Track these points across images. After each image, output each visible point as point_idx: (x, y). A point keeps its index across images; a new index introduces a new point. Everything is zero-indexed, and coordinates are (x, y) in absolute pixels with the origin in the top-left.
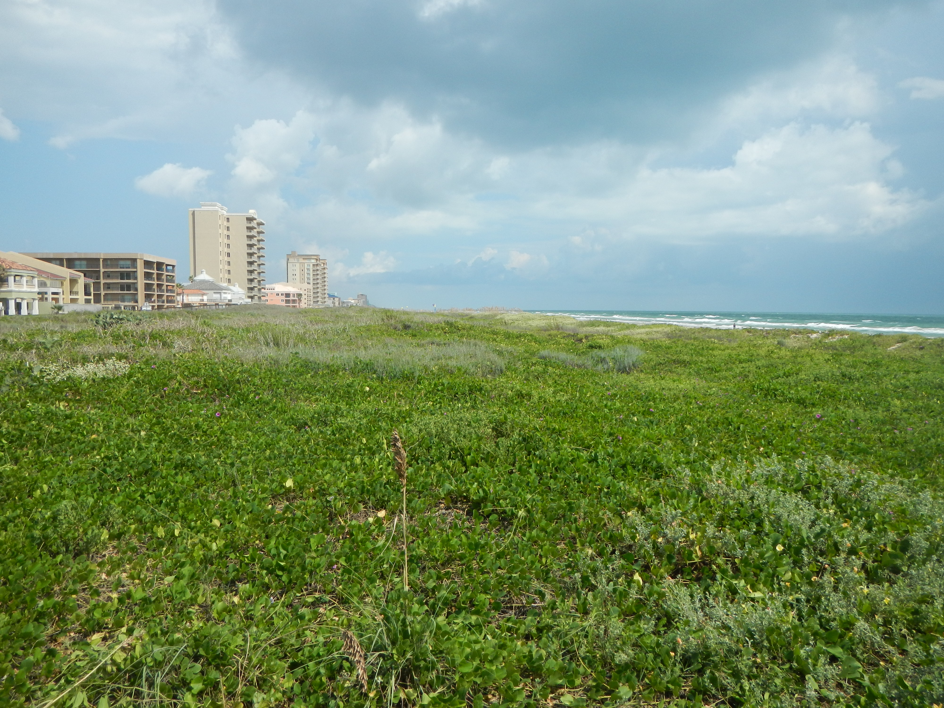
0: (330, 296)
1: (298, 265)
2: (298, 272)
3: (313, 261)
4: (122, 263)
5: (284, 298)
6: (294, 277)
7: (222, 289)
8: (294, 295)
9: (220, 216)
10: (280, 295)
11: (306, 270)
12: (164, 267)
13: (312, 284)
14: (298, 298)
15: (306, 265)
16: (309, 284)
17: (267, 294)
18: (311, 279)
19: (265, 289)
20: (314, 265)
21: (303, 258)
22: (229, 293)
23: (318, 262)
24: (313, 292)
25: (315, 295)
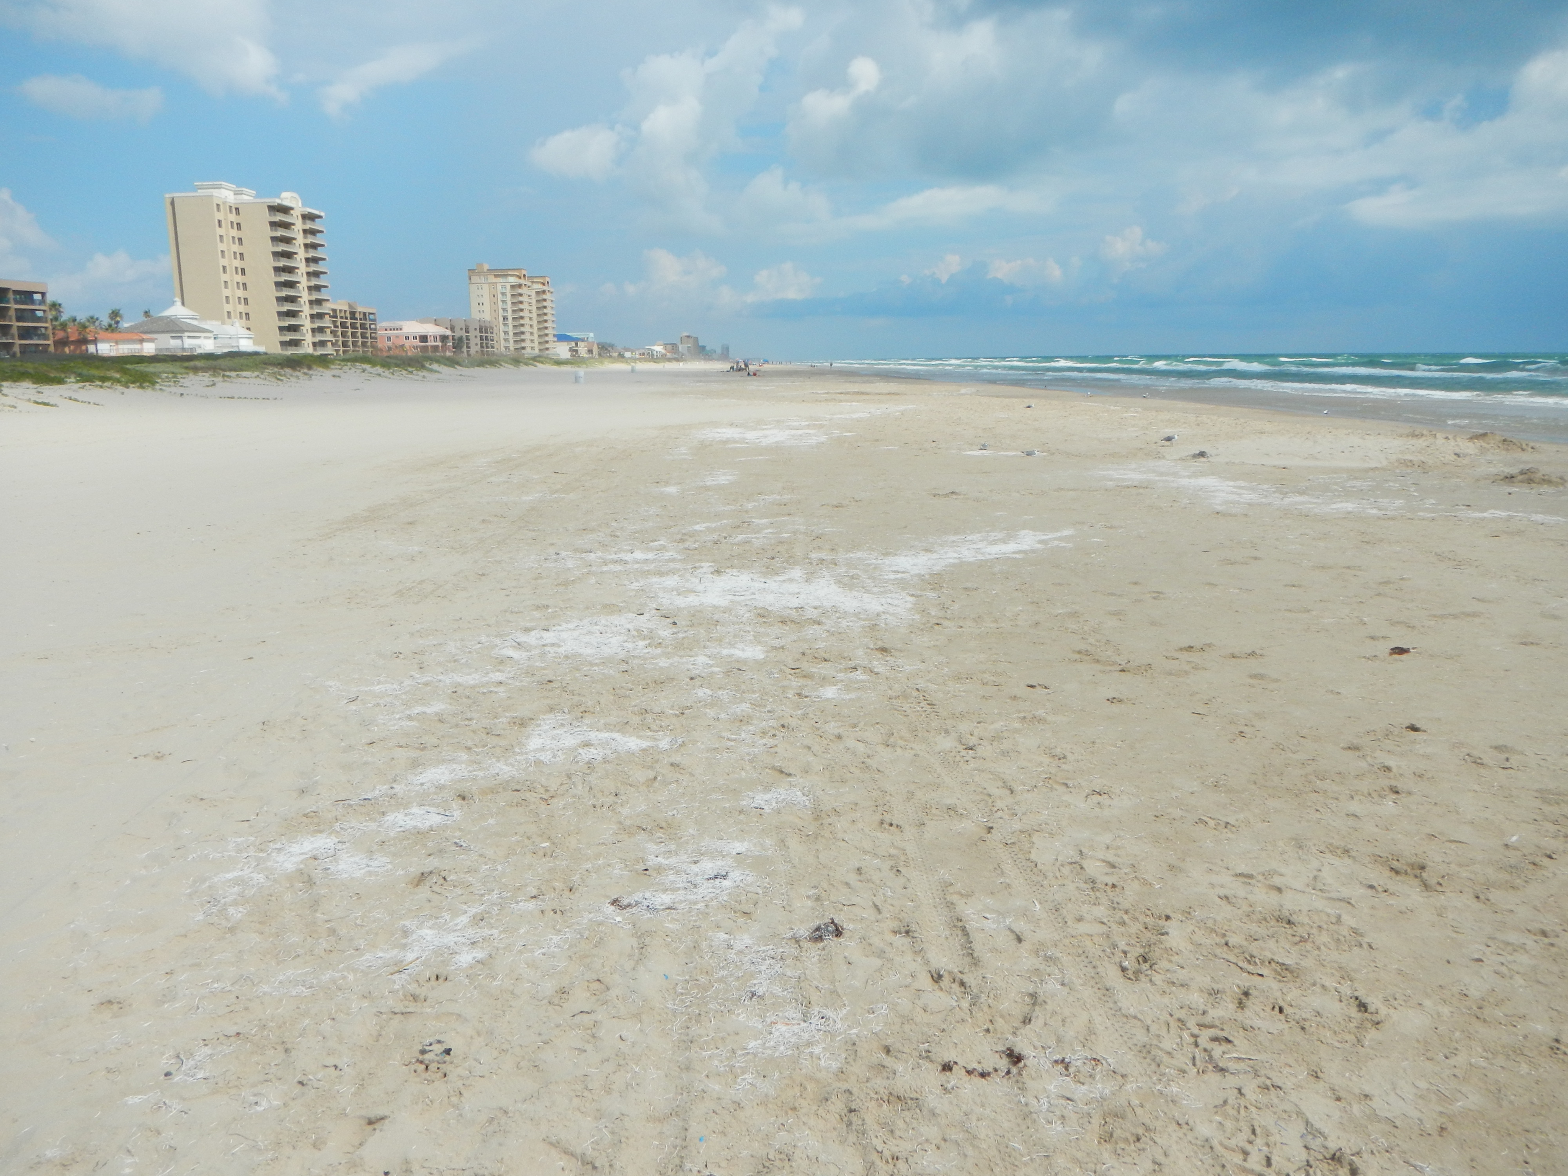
0: (562, 338)
1: (486, 287)
2: (486, 299)
3: (512, 280)
5: (417, 342)
6: (481, 308)
7: (183, 331)
8: (435, 340)
9: (218, 205)
10: (411, 338)
11: (500, 296)
12: (11, 296)
13: (510, 319)
14: (440, 344)
15: (499, 287)
16: (505, 318)
17: (389, 339)
18: (510, 311)
19: (386, 330)
20: (513, 287)
21: (495, 275)
22: (205, 338)
23: (522, 281)
24: (515, 334)
25: (518, 338)
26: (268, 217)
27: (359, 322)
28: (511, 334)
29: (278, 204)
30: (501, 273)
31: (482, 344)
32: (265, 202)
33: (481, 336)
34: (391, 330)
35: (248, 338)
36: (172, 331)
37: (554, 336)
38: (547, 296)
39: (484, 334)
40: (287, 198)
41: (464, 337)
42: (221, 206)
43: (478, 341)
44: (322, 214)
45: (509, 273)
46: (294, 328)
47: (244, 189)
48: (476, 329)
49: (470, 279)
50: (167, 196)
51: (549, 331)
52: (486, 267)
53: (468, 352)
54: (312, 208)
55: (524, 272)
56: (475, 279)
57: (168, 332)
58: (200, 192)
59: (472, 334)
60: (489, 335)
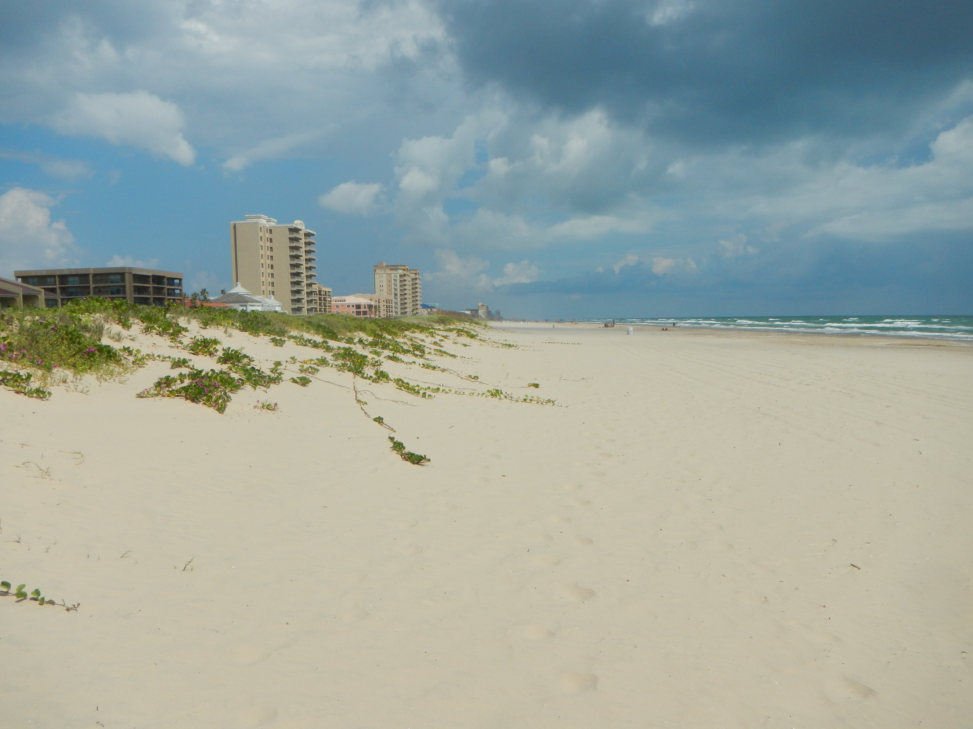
0: (424, 306)
1: (385, 276)
2: (385, 283)
3: (400, 272)
4: (112, 277)
5: (355, 310)
6: (382, 288)
7: (248, 302)
8: (365, 308)
9: (261, 228)
10: (351, 306)
11: (393, 281)
12: (166, 281)
13: (399, 295)
14: (368, 310)
15: (393, 276)
16: (396, 295)
17: (338, 306)
18: (399, 290)
19: (336, 301)
20: (401, 276)
21: (390, 269)
22: (258, 306)
23: (405, 272)
24: (401, 304)
25: (403, 307)
26: (288, 235)
27: (323, 297)
28: (399, 304)
29: (295, 227)
30: (394, 268)
31: (387, 310)
32: (287, 226)
33: (387, 305)
34: (339, 301)
35: (279, 306)
36: (241, 302)
37: (421, 305)
38: (417, 281)
39: (388, 304)
40: (298, 224)
41: (378, 306)
42: (262, 229)
43: (385, 307)
44: (315, 233)
45: (399, 268)
46: (299, 300)
47: (272, 219)
48: (384, 301)
49: (376, 271)
50: (232, 223)
51: (419, 302)
52: (385, 264)
53: (379, 314)
54: (311, 230)
55: (407, 267)
56: (378, 271)
57: (238, 302)
58: (248, 221)
59: (382, 304)
60: (390, 304)
